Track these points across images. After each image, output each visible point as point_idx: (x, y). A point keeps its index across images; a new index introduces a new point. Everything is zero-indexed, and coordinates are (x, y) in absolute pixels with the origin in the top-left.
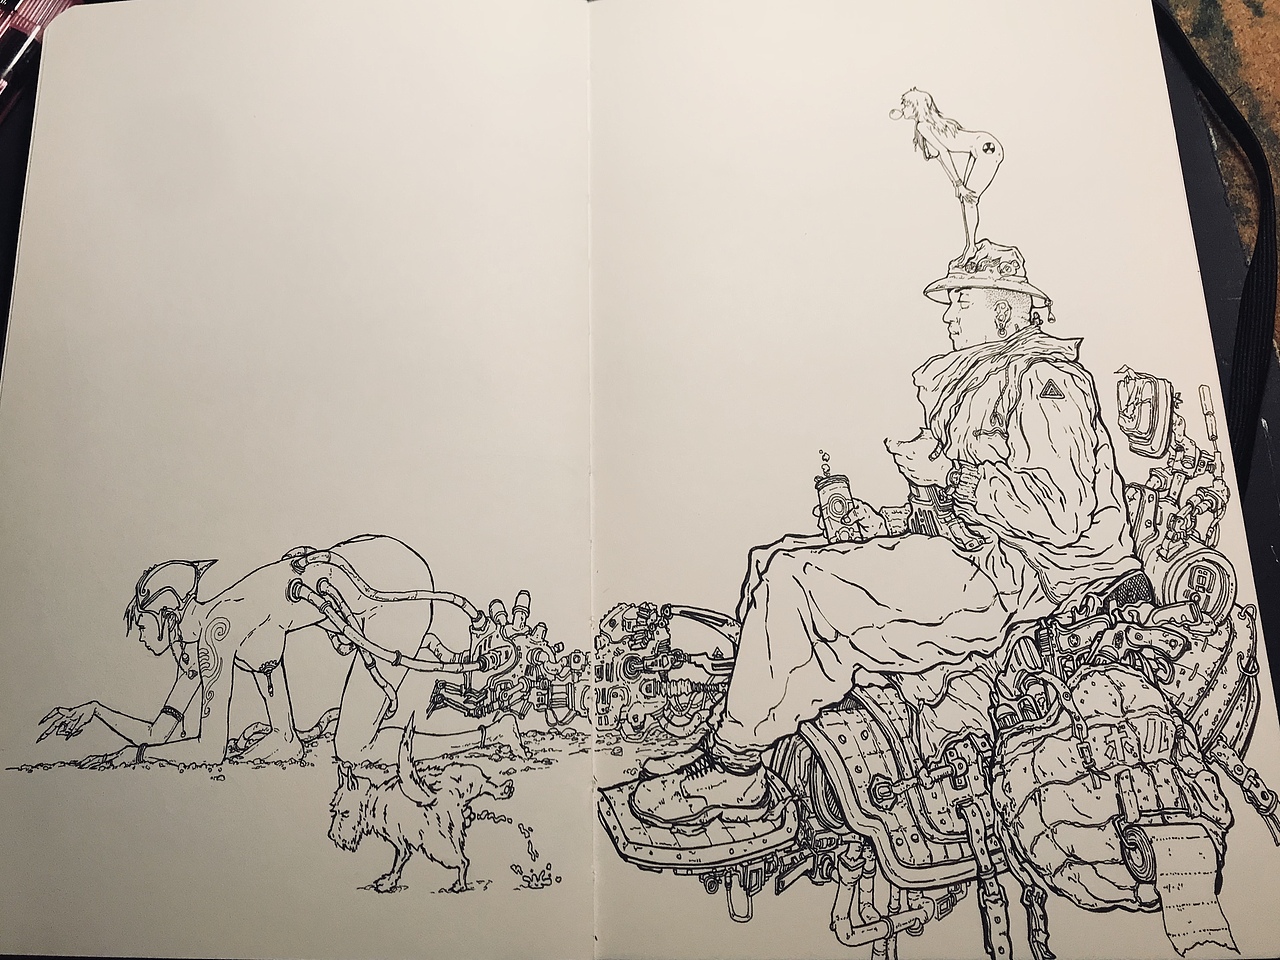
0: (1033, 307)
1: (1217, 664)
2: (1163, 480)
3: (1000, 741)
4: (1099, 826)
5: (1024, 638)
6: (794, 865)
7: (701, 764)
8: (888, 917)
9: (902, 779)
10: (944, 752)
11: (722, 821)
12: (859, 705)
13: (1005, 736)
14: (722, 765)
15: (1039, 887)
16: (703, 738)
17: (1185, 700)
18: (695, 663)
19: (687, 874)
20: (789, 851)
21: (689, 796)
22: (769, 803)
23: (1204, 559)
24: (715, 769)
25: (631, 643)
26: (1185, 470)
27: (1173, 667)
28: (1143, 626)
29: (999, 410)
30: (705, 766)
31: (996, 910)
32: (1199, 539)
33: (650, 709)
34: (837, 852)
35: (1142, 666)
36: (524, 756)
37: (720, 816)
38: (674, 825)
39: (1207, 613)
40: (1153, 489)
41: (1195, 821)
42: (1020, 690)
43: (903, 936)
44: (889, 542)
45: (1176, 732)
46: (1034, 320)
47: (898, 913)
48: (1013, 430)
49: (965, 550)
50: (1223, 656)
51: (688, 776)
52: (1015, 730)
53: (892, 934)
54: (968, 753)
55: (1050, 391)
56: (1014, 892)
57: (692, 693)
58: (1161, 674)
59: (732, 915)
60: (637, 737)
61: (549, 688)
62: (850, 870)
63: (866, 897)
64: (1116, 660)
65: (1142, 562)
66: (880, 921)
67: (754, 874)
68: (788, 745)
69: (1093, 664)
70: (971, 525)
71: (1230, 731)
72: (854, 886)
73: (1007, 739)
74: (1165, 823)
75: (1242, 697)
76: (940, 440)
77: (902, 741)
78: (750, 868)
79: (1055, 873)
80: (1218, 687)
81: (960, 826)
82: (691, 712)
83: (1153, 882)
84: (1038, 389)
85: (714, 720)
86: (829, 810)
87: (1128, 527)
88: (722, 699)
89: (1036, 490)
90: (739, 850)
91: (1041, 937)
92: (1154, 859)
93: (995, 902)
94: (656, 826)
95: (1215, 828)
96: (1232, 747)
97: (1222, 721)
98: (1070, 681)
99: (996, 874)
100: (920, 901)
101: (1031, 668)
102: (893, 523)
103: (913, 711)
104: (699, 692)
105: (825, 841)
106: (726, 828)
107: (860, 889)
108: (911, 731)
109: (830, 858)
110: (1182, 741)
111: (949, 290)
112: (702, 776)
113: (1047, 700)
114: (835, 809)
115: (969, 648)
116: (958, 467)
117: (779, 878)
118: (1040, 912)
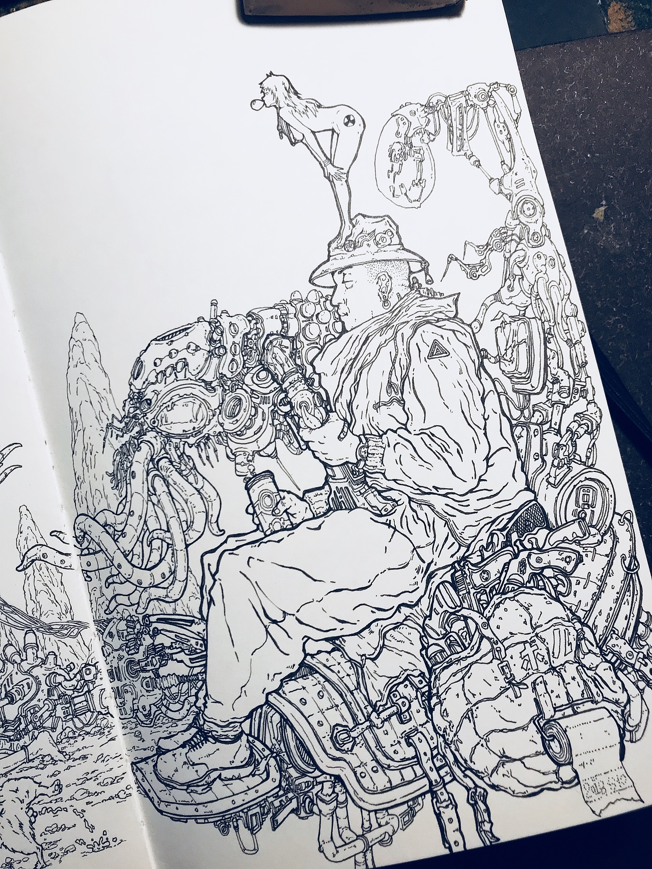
0: (411, 272)
1: (605, 569)
2: (544, 413)
3: (433, 676)
4: (523, 728)
5: (442, 583)
6: (282, 807)
7: (197, 739)
8: (363, 835)
9: (357, 724)
10: (389, 695)
11: (222, 780)
12: (312, 670)
13: (438, 671)
14: (213, 737)
15: (480, 787)
16: (194, 718)
17: (582, 606)
18: (176, 660)
19: (205, 823)
20: (277, 796)
21: (194, 764)
22: (254, 762)
23: (586, 479)
24: (209, 741)
25: (127, 649)
26: (562, 400)
27: (570, 580)
28: (541, 550)
29: (394, 380)
30: (201, 740)
31: (448, 813)
32: (581, 461)
33: (152, 700)
34: (315, 791)
35: (545, 585)
36: (64, 759)
37: (219, 777)
38: (189, 786)
39: (594, 527)
40: (537, 424)
41: (599, 705)
42: (445, 628)
43: (377, 848)
44: (315, 523)
45: (577, 636)
46: (413, 285)
47: (370, 831)
48: (409, 397)
49: (381, 516)
50: (609, 561)
51: (190, 749)
52: (445, 664)
53: (368, 848)
54: (409, 692)
55: (437, 351)
56: (460, 795)
57: (179, 684)
58: (561, 589)
59: (244, 850)
60: (148, 722)
61: (70, 701)
62: (327, 804)
63: (343, 823)
64: (523, 585)
65: (534, 492)
66: (357, 839)
67: (254, 817)
68: (261, 714)
69: (504, 593)
70: (383, 491)
71: (620, 624)
72: (332, 816)
73: (440, 673)
74: (575, 713)
75: (628, 593)
76: (345, 420)
77: (352, 693)
78: (250, 813)
79: (492, 773)
80: (608, 589)
81: (410, 752)
82: (182, 699)
83: (571, 763)
84: (425, 351)
85: (200, 703)
86: (302, 759)
87: (519, 464)
88: (202, 685)
89: (435, 448)
90: (239, 800)
91: (487, 827)
92: (570, 745)
93: (447, 807)
94: (175, 788)
95: (614, 707)
96: (623, 638)
97: (613, 618)
98: (486, 612)
99: (445, 784)
100: (387, 818)
101: (451, 608)
102: (316, 506)
103: (358, 666)
104: (184, 683)
105: (303, 784)
106: (226, 785)
107: (337, 817)
108: (358, 683)
109: (309, 797)
110: (583, 642)
111: (333, 273)
112: (200, 747)
113: (469, 632)
114: (307, 758)
115: (396, 602)
116: (364, 441)
117: (273, 819)
118: (483, 807)
